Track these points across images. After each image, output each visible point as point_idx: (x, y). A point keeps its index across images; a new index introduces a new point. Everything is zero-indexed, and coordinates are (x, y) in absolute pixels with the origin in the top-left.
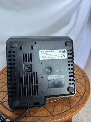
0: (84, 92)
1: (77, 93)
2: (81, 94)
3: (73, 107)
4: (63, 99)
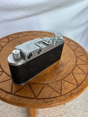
0: (82, 81)
1: (74, 79)
2: (78, 82)
3: (65, 94)
4: (55, 83)
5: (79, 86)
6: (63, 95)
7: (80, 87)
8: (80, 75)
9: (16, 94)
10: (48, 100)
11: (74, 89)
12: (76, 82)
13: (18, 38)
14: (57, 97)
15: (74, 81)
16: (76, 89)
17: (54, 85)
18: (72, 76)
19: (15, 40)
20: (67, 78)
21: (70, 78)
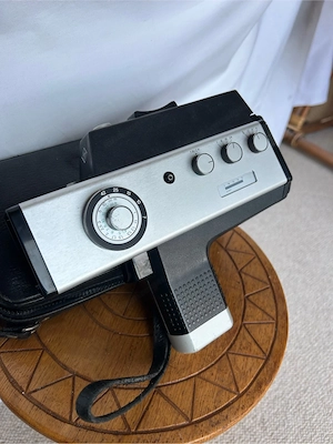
0: (271, 342)
1: (253, 343)
2: (264, 348)
3: (246, 391)
4: (216, 366)
5: (267, 359)
6: (243, 393)
7: (271, 362)
8: (263, 327)
9: (140, 430)
10: (218, 416)
11: (261, 370)
12: (259, 351)
14: (233, 402)
15: (255, 347)
16: (265, 369)
17: (215, 373)
18: (247, 335)
20: (238, 343)
21: (244, 344)
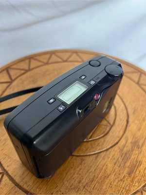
13: (30, 70)
19: (25, 76)
